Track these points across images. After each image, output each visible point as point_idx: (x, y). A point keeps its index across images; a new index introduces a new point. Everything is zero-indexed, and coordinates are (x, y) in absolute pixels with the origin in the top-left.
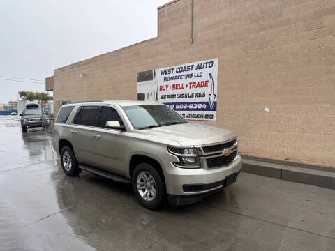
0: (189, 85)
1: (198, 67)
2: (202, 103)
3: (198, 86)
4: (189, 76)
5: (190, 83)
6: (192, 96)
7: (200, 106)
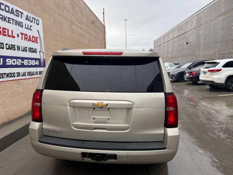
0: (20, 35)
1: (27, 19)
2: (36, 59)
3: (30, 40)
4: (19, 24)
5: (22, 34)
6: (25, 50)
7: (33, 63)
